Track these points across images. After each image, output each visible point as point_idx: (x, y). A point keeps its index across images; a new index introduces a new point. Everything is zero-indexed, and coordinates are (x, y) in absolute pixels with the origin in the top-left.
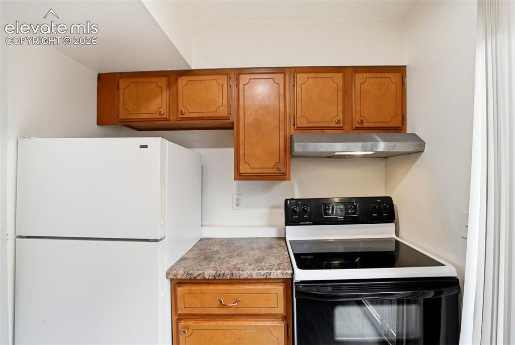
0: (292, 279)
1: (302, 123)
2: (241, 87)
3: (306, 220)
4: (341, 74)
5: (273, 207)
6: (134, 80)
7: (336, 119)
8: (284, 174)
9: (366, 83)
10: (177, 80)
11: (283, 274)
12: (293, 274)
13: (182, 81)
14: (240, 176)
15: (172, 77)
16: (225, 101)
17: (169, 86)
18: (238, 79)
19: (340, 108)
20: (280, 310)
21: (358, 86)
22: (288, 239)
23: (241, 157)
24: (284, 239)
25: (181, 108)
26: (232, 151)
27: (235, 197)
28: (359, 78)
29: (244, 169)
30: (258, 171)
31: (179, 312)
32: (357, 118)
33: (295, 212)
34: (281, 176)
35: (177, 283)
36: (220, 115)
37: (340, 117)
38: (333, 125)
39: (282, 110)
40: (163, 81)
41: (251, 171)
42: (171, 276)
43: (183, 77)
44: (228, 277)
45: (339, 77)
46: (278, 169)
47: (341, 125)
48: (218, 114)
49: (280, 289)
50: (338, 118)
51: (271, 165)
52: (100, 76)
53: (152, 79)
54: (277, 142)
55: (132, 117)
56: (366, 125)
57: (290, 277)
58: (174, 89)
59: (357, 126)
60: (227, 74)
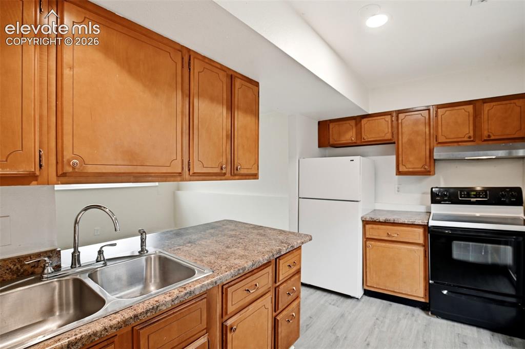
0: (428, 225)
1: (441, 139)
2: (400, 121)
3: (446, 201)
4: (472, 106)
5: (424, 193)
6: (338, 123)
7: (468, 136)
8: (429, 172)
9: (493, 109)
10: (361, 121)
11: (422, 222)
12: (428, 223)
13: (364, 121)
14: (399, 173)
15: (358, 119)
16: (390, 130)
17: (356, 125)
18: (397, 117)
19: (471, 128)
20: (421, 241)
21: (486, 112)
22: (433, 212)
23: (400, 162)
24: (430, 213)
25: (363, 136)
26: (394, 157)
27: (397, 186)
28: (487, 107)
29: (402, 169)
30: (411, 170)
31: (367, 237)
32: (486, 133)
33: (438, 195)
34: (427, 172)
35: (365, 223)
36: (387, 138)
37: (471, 134)
38: (466, 139)
39: (428, 132)
40: (353, 123)
41: (407, 170)
42: (363, 219)
43: (365, 119)
44: (392, 222)
45: (470, 108)
46: (425, 169)
47: (472, 139)
48: (386, 138)
49: (421, 231)
50: (470, 134)
51: (420, 166)
52: (319, 123)
53: (347, 122)
54: (424, 152)
55: (337, 143)
56: (492, 138)
57: (426, 224)
58: (359, 125)
59: (486, 139)
60: (391, 114)
